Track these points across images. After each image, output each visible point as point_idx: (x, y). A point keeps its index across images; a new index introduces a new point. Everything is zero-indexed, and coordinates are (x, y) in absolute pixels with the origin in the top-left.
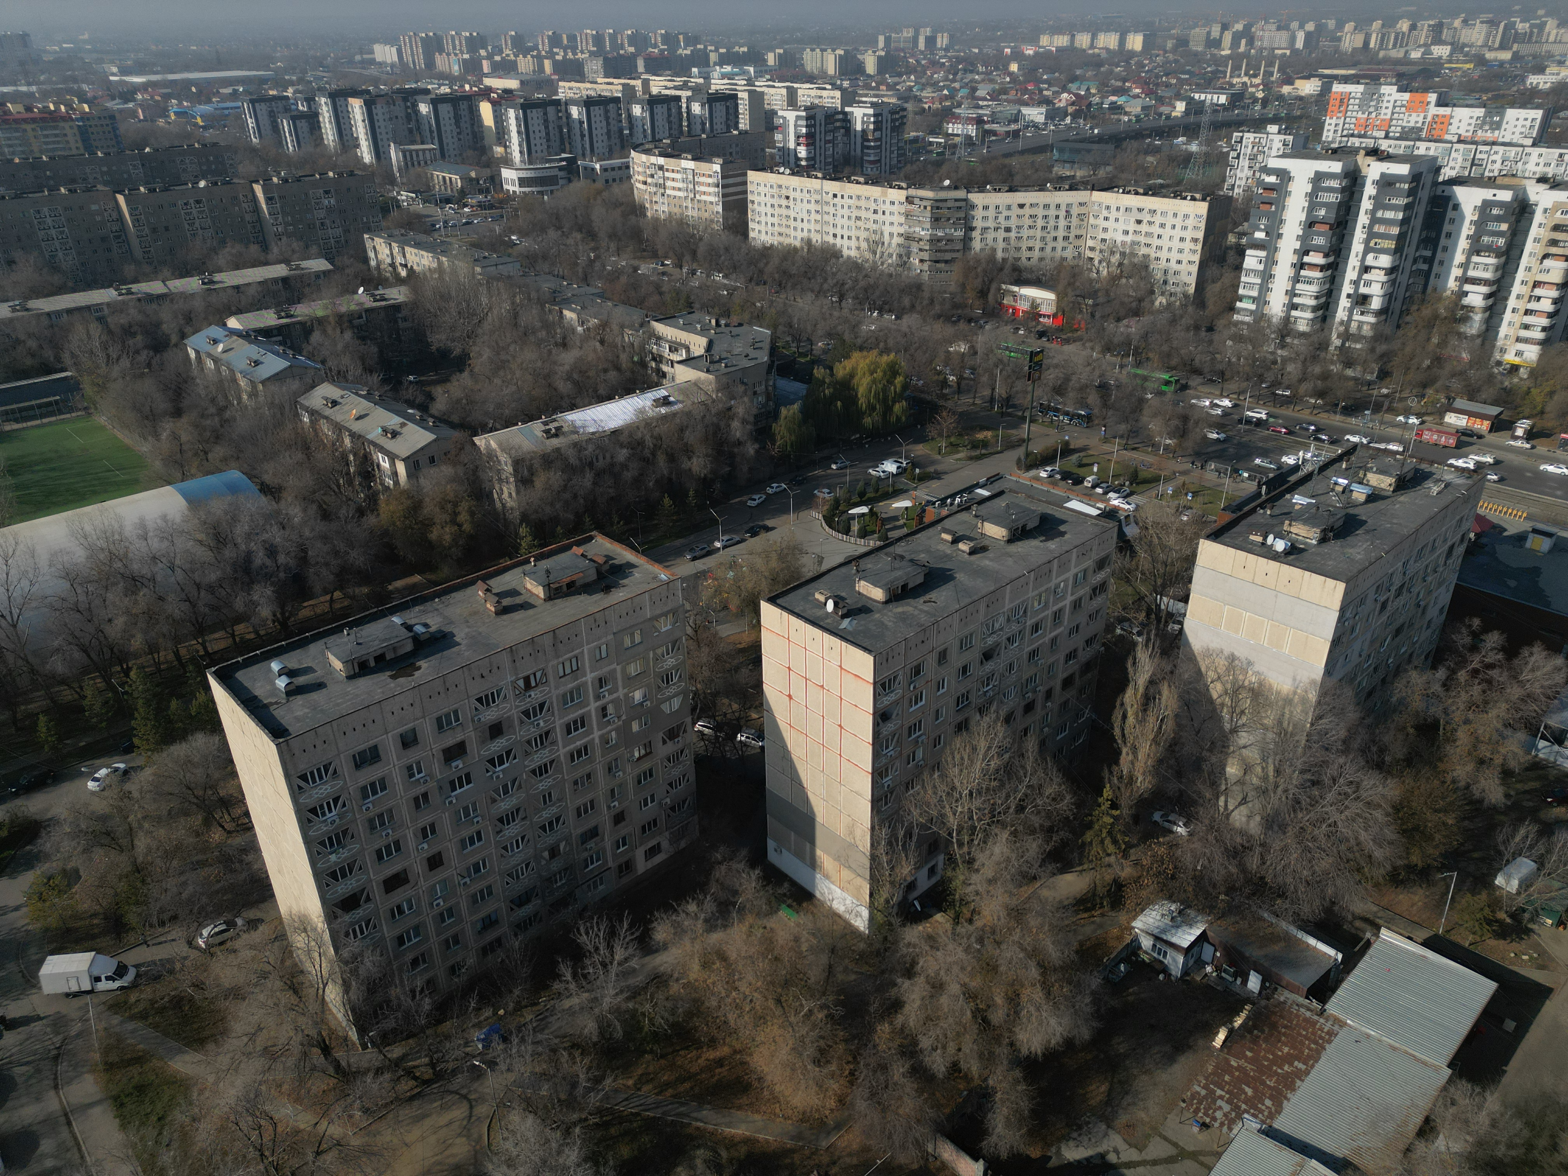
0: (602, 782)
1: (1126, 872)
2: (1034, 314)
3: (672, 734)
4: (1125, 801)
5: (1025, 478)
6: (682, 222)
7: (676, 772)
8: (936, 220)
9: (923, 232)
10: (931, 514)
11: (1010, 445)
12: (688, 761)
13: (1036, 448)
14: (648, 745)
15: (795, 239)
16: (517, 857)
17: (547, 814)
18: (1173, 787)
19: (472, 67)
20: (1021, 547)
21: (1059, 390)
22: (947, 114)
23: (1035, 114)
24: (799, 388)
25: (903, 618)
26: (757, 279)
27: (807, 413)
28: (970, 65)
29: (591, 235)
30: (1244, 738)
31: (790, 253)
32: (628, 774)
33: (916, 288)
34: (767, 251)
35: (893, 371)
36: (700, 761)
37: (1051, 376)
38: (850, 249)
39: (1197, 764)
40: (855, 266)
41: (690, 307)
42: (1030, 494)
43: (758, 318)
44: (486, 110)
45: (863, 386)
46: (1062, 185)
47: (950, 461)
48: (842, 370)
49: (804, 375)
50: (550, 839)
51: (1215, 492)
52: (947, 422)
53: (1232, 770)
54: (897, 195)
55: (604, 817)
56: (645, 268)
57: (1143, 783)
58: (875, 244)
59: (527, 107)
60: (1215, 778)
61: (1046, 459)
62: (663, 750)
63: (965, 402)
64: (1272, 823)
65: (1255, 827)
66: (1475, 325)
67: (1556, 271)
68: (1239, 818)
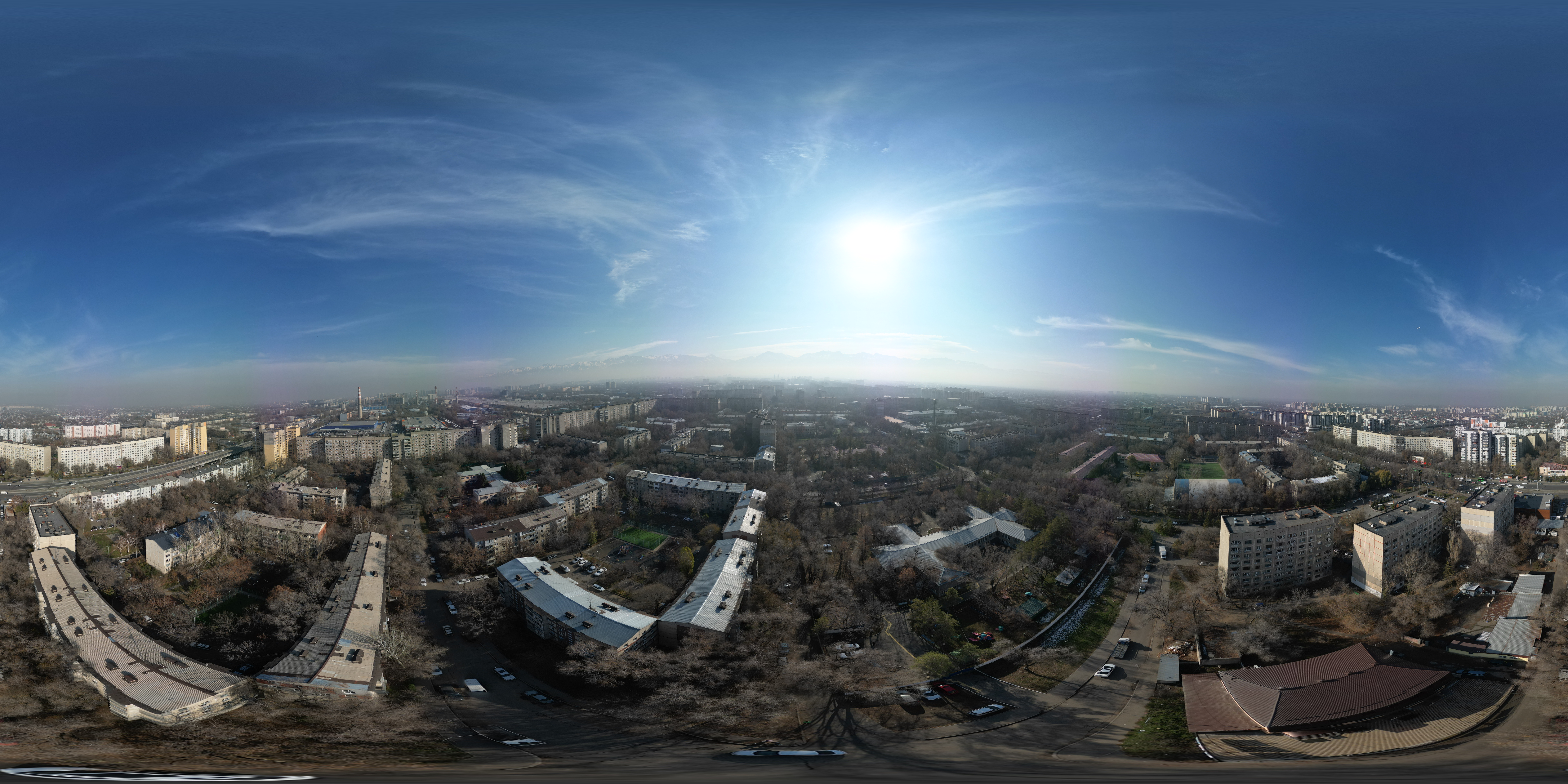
0: (1306, 560)
1: (1456, 578)
2: (1420, 462)
3: (1327, 552)
4: (1453, 564)
5: (1420, 497)
6: (1342, 440)
7: (1327, 560)
8: (1398, 442)
9: (1395, 445)
10: (1398, 506)
11: (1416, 490)
12: (1331, 558)
13: (1422, 490)
14: (1320, 555)
15: (1367, 445)
16: (1279, 572)
17: (1289, 564)
18: (1464, 559)
19: (1304, 409)
20: (1420, 512)
21: (1426, 478)
22: (1399, 421)
23: (1417, 422)
24: (1367, 477)
25: (1391, 529)
26: (1358, 453)
27: (1368, 483)
28: (1403, 412)
29: (1323, 441)
30: (1479, 546)
31: (1366, 448)
32: (1314, 559)
33: (1393, 456)
34: (1360, 448)
35: (1388, 474)
36: (1334, 558)
37: (1424, 475)
38: (1379, 448)
39: (1469, 554)
40: (1380, 452)
41: (1342, 458)
42: (1421, 500)
43: (1358, 462)
44: (1305, 416)
45: (1381, 477)
46: (1423, 435)
47: (1402, 494)
48: (1376, 474)
49: (1368, 474)
50: (1289, 570)
51: (1463, 497)
52: (1401, 485)
53: (1478, 553)
54: (1389, 436)
55: (1305, 567)
56: (1333, 450)
57: (1456, 559)
58: (1384, 447)
59: (1313, 416)
60: (1474, 556)
61: (1425, 493)
62: (1324, 555)
63: (1405, 481)
64: (1490, 561)
65: (1486, 563)
66: (1505, 460)
67: (1515, 449)
68: (1482, 562)
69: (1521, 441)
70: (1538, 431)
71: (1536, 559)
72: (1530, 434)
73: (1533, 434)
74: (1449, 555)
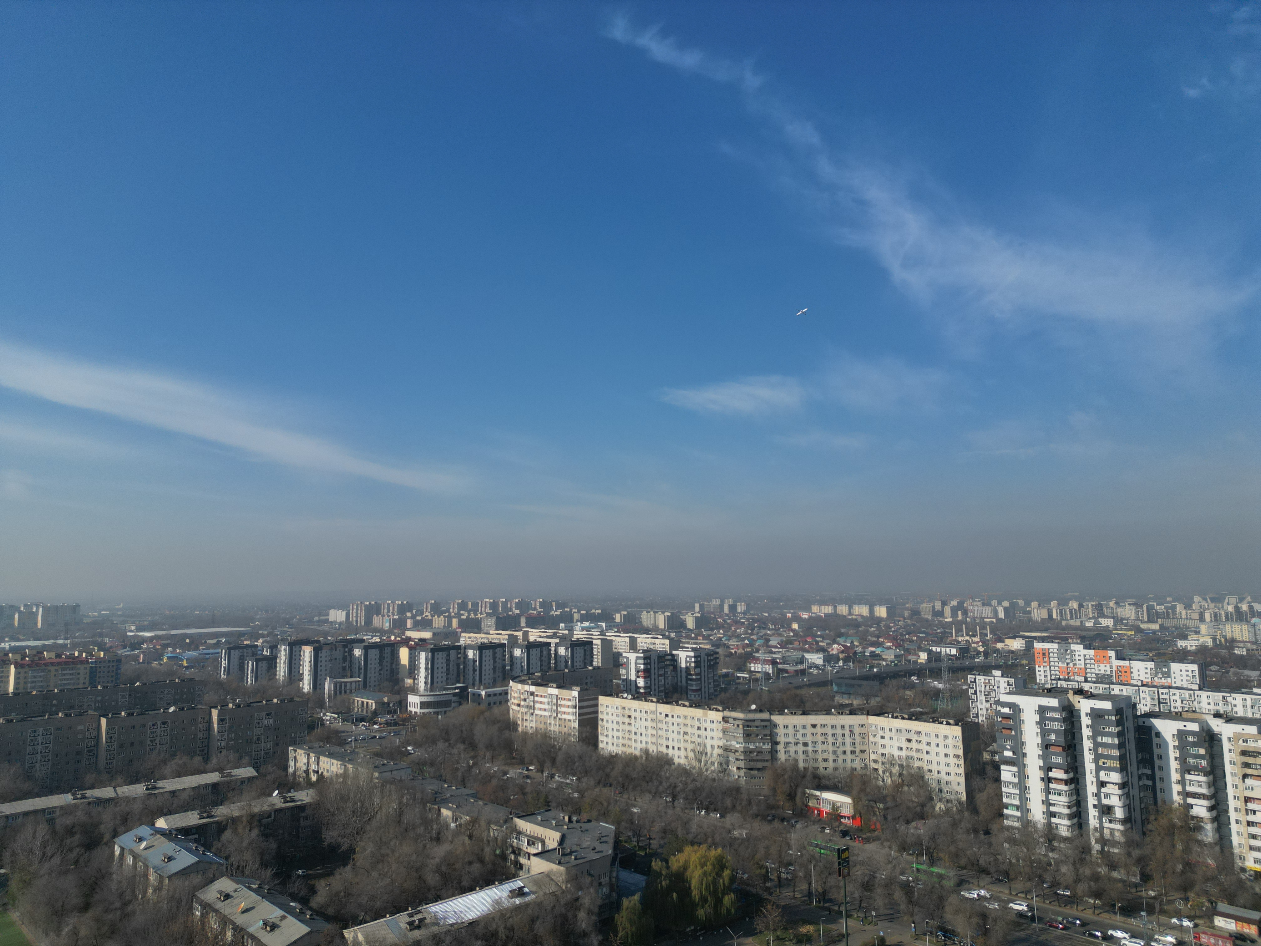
2: (835, 815)
6: (546, 736)
8: (747, 736)
9: (738, 745)
15: (635, 749)
19: (400, 625)
22: (749, 657)
23: (816, 658)
24: (638, 879)
26: (604, 781)
28: (763, 624)
29: (473, 746)
31: (631, 760)
33: (735, 790)
34: (613, 759)
35: (720, 865)
38: (680, 758)
40: (684, 771)
41: (547, 805)
43: (604, 815)
44: (404, 654)
45: (695, 877)
48: (676, 862)
49: (643, 867)
54: (715, 716)
56: (513, 773)
58: (700, 754)
59: (435, 650)
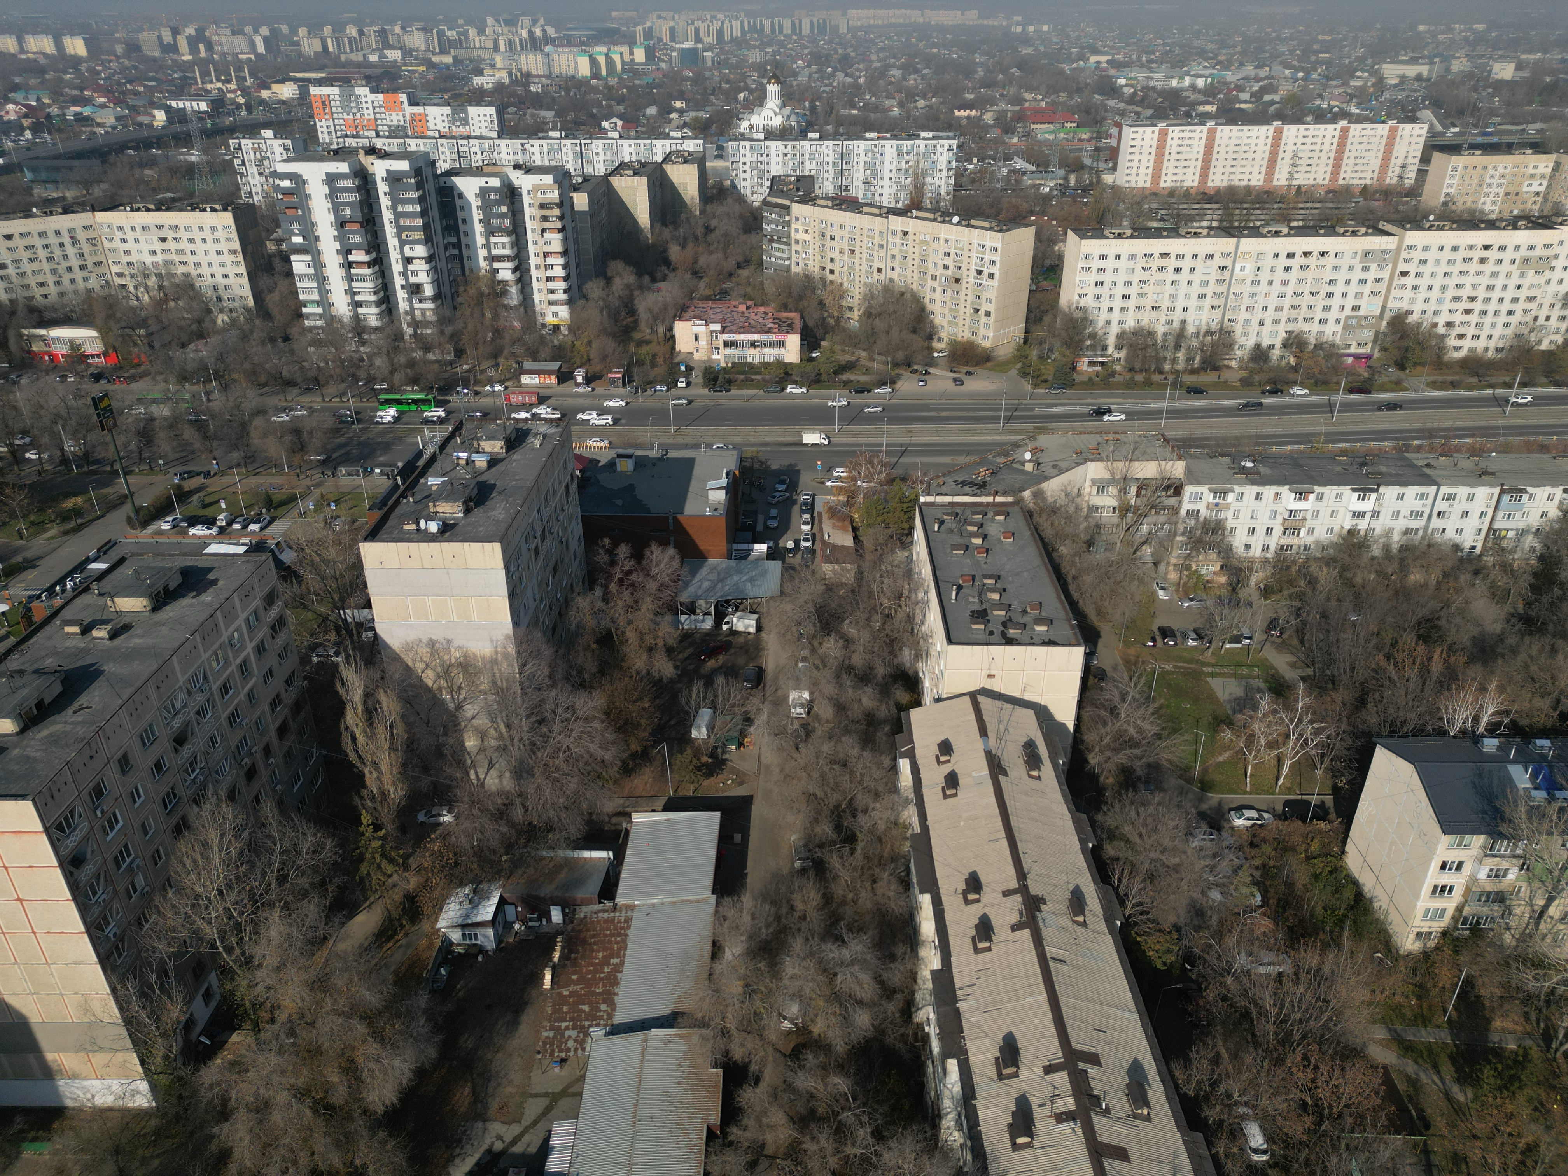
1: (412, 882)
4: (387, 818)
5: (143, 536)
10: (40, 610)
11: (111, 506)
13: (145, 501)
18: (425, 784)
20: (171, 611)
30: (470, 710)
39: (439, 752)
42: (158, 551)
46: (48, 207)
47: (40, 543)
51: (355, 495)
52: (15, 499)
53: (471, 743)
57: (396, 792)
60: (459, 757)
61: (162, 510)
64: (521, 772)
65: (508, 783)
66: (514, 297)
67: (555, 241)
68: (492, 782)
69: (581, 201)
70: (660, 149)
71: (683, 740)
72: (619, 169)
73: (639, 169)
74: (359, 780)
